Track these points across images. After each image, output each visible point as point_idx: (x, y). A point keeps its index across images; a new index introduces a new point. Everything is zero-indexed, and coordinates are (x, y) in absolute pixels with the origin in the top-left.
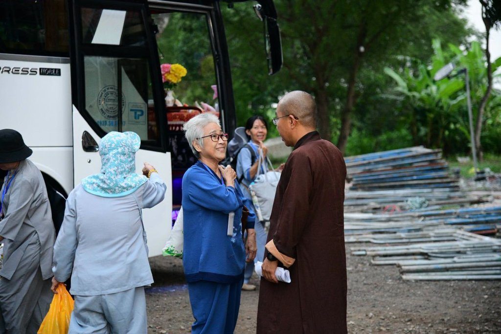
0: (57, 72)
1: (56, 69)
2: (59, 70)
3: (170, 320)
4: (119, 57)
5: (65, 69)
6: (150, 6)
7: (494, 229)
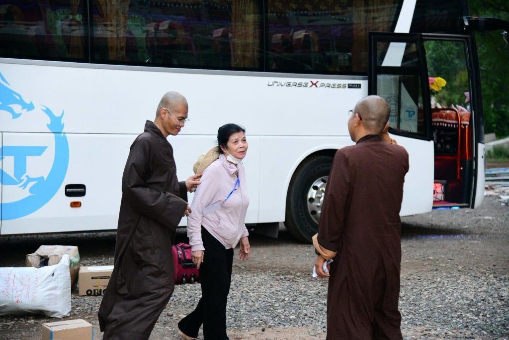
0: (359, 86)
1: (358, 84)
2: (360, 85)
3: (434, 253)
4: (401, 74)
5: (364, 83)
6: (424, 38)
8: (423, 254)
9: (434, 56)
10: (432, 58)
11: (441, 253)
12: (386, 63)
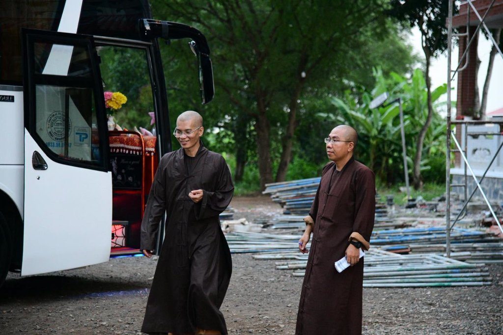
0: (11, 99)
1: (9, 96)
2: (13, 97)
3: (109, 316)
4: (66, 86)
5: (18, 96)
6: (95, 42)
7: (407, 249)
8: (96, 318)
9: (120, 68)
10: (118, 71)
11: (119, 315)
12: (48, 70)
